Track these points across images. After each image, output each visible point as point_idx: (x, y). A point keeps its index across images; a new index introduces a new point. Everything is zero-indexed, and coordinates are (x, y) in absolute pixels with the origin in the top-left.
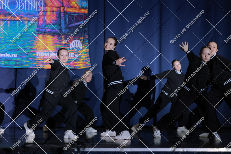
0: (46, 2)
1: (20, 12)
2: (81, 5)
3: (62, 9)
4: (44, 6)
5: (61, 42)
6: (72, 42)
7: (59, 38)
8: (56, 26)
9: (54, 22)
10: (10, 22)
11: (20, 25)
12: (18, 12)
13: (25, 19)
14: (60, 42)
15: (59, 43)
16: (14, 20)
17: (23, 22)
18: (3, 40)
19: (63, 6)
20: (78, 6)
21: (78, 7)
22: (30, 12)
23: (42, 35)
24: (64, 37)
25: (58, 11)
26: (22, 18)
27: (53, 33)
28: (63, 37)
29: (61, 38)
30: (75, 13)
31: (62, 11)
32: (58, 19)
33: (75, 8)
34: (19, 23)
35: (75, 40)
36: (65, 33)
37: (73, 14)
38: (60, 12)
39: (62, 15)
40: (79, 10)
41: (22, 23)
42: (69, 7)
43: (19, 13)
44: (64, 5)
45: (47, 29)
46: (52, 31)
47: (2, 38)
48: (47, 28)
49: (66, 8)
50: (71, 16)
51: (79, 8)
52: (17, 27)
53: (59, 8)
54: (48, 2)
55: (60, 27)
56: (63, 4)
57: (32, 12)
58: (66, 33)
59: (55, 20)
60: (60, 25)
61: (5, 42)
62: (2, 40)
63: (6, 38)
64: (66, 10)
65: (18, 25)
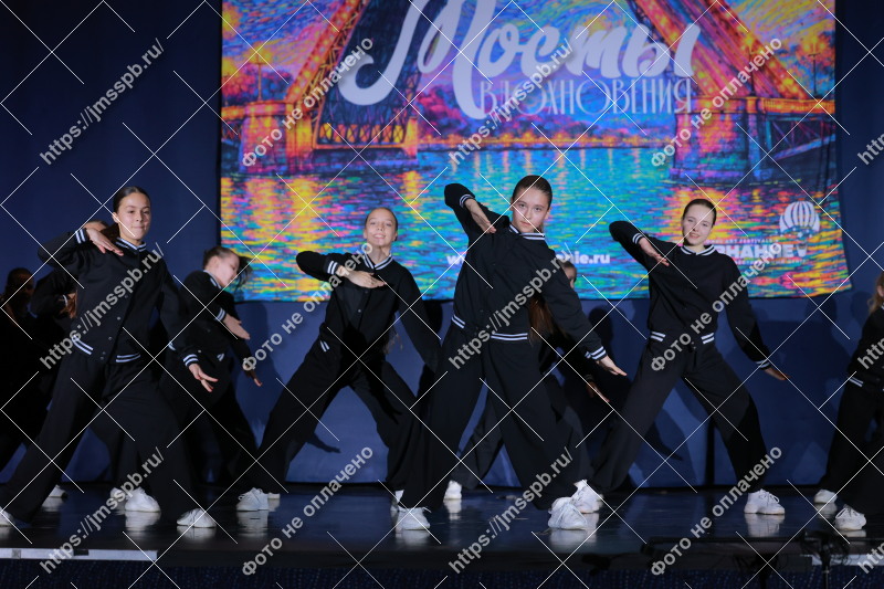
0: (700, 86)
1: (617, 119)
2: (812, 86)
3: (751, 103)
4: (692, 98)
5: (751, 209)
6: (785, 208)
7: (744, 198)
8: (732, 160)
9: (726, 146)
10: (586, 153)
11: (616, 161)
12: (612, 121)
13: (634, 140)
14: (746, 209)
15: (745, 213)
16: (600, 147)
17: (626, 151)
18: (567, 212)
19: (753, 94)
20: (803, 90)
21: (801, 95)
22: (647, 118)
23: (688, 189)
24: (759, 195)
25: (738, 110)
26: (624, 140)
27: (725, 183)
28: (755, 193)
29: (750, 198)
30: (793, 114)
31: (749, 112)
32: (738, 137)
33: (795, 97)
34: (614, 154)
35: (796, 200)
36: (762, 182)
37: (787, 119)
38: (745, 115)
39: (750, 124)
40: (806, 104)
41: (626, 155)
42: (772, 96)
43: (615, 123)
44: (758, 90)
45: (703, 172)
46: (720, 175)
47: (564, 204)
48: (705, 168)
49: (763, 99)
50: (780, 124)
51: (807, 97)
52: (607, 169)
53: (740, 102)
54: (705, 84)
55: (745, 162)
56: (753, 89)
57: (655, 118)
58: (767, 180)
59: (728, 140)
60: (745, 155)
61: (572, 217)
62: (563, 212)
63: (577, 206)
64: (762, 105)
65: (610, 162)
